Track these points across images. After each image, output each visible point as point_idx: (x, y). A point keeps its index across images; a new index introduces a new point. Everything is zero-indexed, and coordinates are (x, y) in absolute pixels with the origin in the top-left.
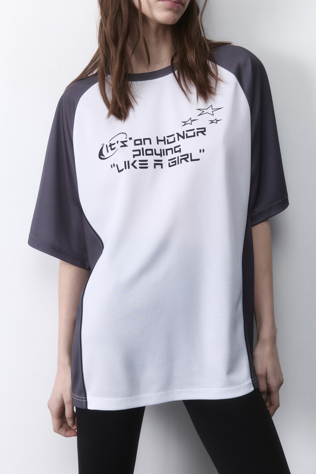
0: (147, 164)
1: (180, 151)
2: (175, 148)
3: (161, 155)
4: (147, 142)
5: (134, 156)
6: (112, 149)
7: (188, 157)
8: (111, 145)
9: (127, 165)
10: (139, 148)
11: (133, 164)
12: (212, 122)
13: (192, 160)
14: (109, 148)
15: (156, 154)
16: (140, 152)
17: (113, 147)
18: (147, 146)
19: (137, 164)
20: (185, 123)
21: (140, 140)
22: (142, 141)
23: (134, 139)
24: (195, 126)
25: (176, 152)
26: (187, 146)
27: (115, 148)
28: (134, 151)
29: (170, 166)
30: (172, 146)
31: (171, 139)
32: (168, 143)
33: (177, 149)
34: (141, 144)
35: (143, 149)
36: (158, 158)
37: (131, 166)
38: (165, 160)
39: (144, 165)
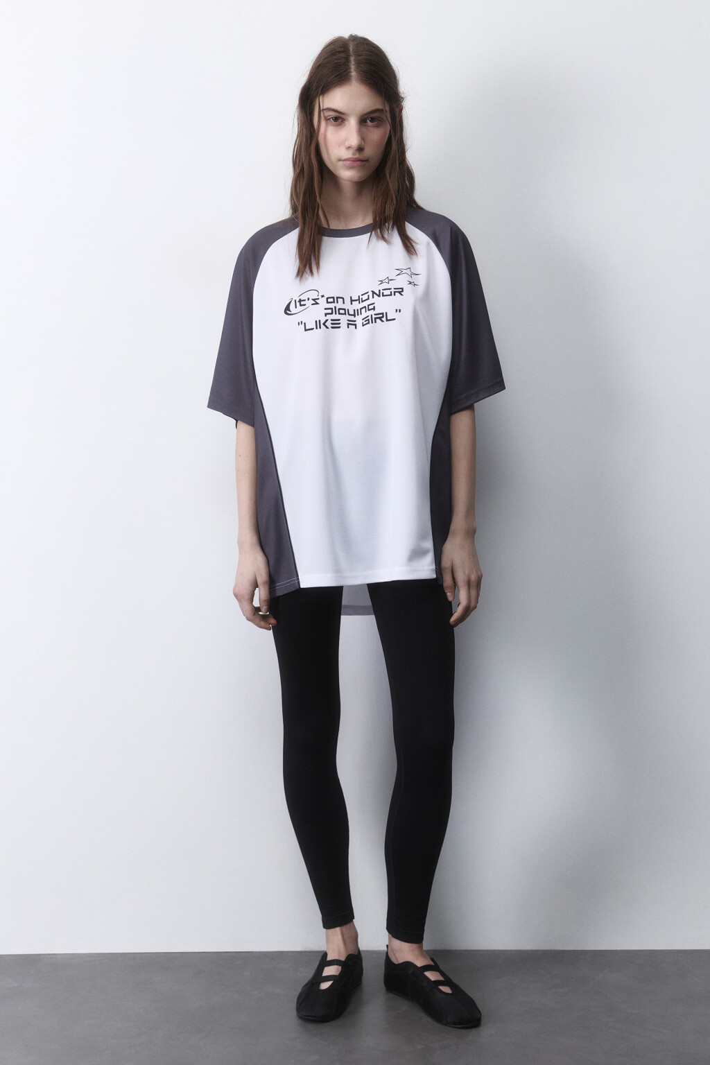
0: (339, 324)
1: (374, 309)
2: (369, 305)
3: (354, 315)
4: (340, 300)
5: (326, 314)
6: (301, 305)
7: (383, 317)
8: (300, 301)
9: (318, 324)
10: (332, 306)
11: (324, 324)
12: (411, 282)
13: (387, 320)
14: (298, 304)
15: (349, 314)
16: (333, 311)
17: (302, 303)
18: (340, 305)
19: (328, 324)
20: (382, 282)
21: (333, 298)
22: (335, 300)
23: (326, 296)
24: (392, 285)
25: (369, 310)
26: (382, 305)
27: (305, 305)
28: (325, 309)
29: (364, 326)
30: (365, 304)
31: (365, 297)
32: (363, 302)
33: (371, 307)
34: (334, 302)
35: (335, 307)
36: (352, 318)
37: (322, 326)
38: (359, 320)
39: (336, 325)
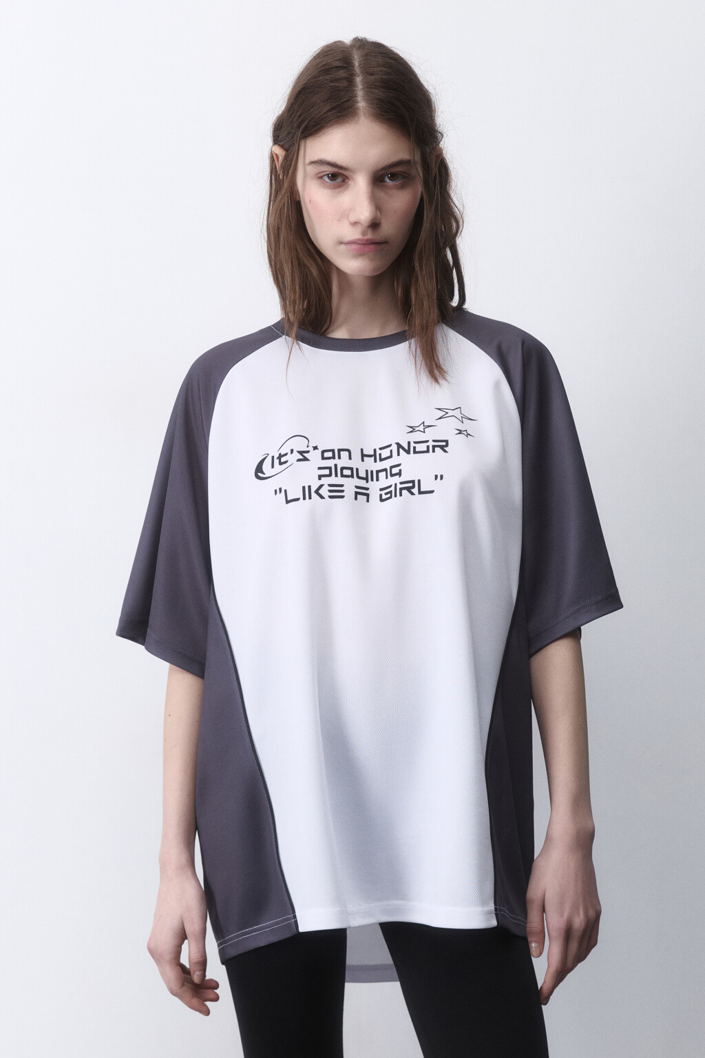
0: (342, 491)
1: (399, 474)
2: (391, 467)
3: (366, 479)
4: (344, 455)
5: (320, 477)
6: (281, 463)
7: (413, 487)
8: (280, 456)
9: (307, 493)
10: (330, 463)
11: (317, 492)
12: (460, 432)
13: (420, 492)
14: (276, 461)
15: (359, 477)
16: (331, 471)
17: (283, 459)
18: (344, 461)
19: (324, 491)
20: (413, 429)
21: (333, 451)
22: (335, 453)
23: (321, 448)
24: (430, 435)
25: (392, 475)
26: (412, 467)
27: (286, 462)
28: (319, 468)
29: (382, 500)
30: (386, 464)
31: (385, 453)
32: (381, 460)
33: (395, 471)
34: (334, 457)
35: (336, 465)
36: (362, 483)
37: (313, 494)
38: (374, 488)
39: (337, 493)
